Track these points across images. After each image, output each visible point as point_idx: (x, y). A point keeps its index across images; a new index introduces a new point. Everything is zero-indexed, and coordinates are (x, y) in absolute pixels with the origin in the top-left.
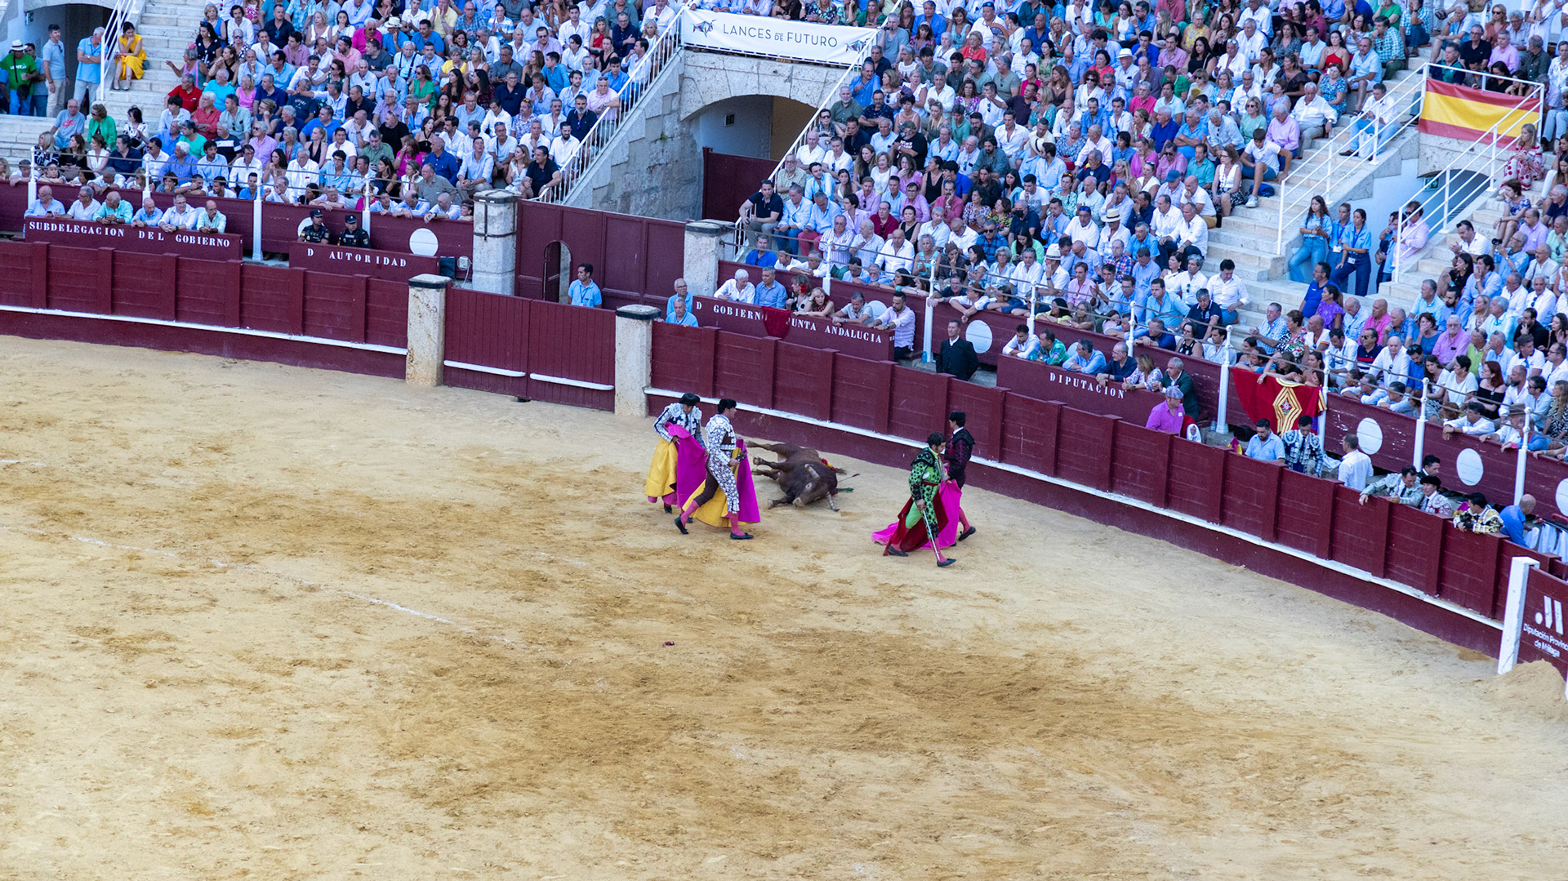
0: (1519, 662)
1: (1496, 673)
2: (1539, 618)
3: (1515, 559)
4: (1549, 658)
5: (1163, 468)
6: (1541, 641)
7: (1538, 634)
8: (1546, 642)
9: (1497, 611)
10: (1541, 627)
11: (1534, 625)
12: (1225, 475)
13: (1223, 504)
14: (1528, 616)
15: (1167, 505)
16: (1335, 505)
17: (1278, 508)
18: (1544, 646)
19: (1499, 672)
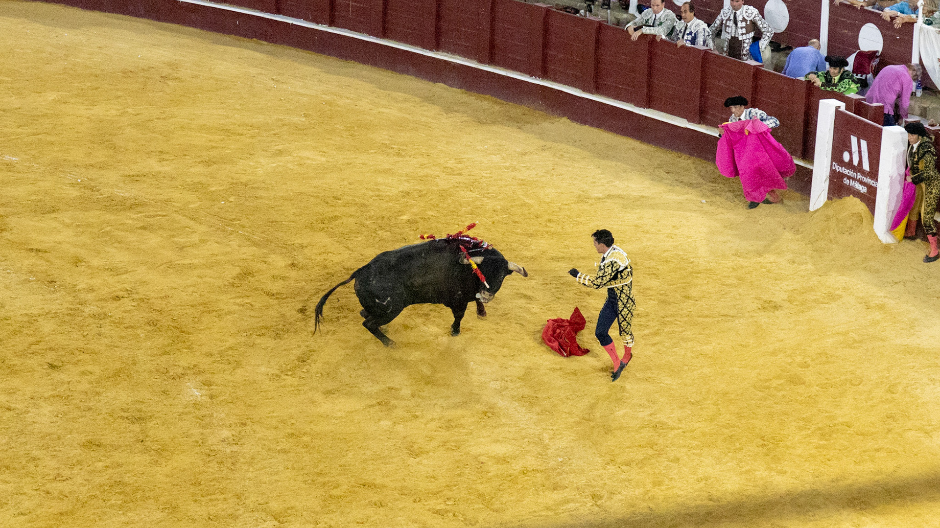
0: (829, 198)
1: (808, 210)
2: (846, 157)
3: (822, 102)
4: (857, 194)
5: (485, 24)
6: (849, 178)
7: (846, 171)
8: (854, 179)
9: (808, 152)
10: (850, 165)
11: (841, 162)
12: (546, 31)
13: (545, 59)
14: (837, 157)
15: (492, 61)
16: (651, 55)
17: (598, 61)
18: (852, 183)
19: (812, 209)
